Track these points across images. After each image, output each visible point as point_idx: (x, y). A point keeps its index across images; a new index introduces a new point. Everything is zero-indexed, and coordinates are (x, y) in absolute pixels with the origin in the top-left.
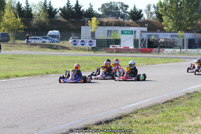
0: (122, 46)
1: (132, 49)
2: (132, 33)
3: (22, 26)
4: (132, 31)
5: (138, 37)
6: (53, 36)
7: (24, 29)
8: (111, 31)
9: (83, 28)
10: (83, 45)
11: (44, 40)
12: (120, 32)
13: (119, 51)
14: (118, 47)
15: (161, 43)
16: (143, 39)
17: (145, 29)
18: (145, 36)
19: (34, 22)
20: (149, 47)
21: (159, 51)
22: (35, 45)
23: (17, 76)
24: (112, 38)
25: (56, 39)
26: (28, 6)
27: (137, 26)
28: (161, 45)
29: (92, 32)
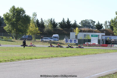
0: (92, 43)
1: (97, 45)
2: (97, 36)
3: (39, 32)
4: (97, 35)
5: (100, 38)
6: (55, 37)
7: (40, 34)
8: (86, 35)
9: (71, 33)
10: (71, 42)
11: (51, 39)
12: (90, 36)
13: (90, 46)
14: (89, 43)
15: (112, 41)
16: (103, 39)
17: (104, 34)
18: (104, 38)
19: (45, 30)
20: (106, 44)
21: (111, 46)
22: (46, 42)
23: (36, 58)
24: (86, 39)
25: (57, 39)
26: (42, 21)
27: (99, 33)
28: (112, 42)
29: (76, 36)
